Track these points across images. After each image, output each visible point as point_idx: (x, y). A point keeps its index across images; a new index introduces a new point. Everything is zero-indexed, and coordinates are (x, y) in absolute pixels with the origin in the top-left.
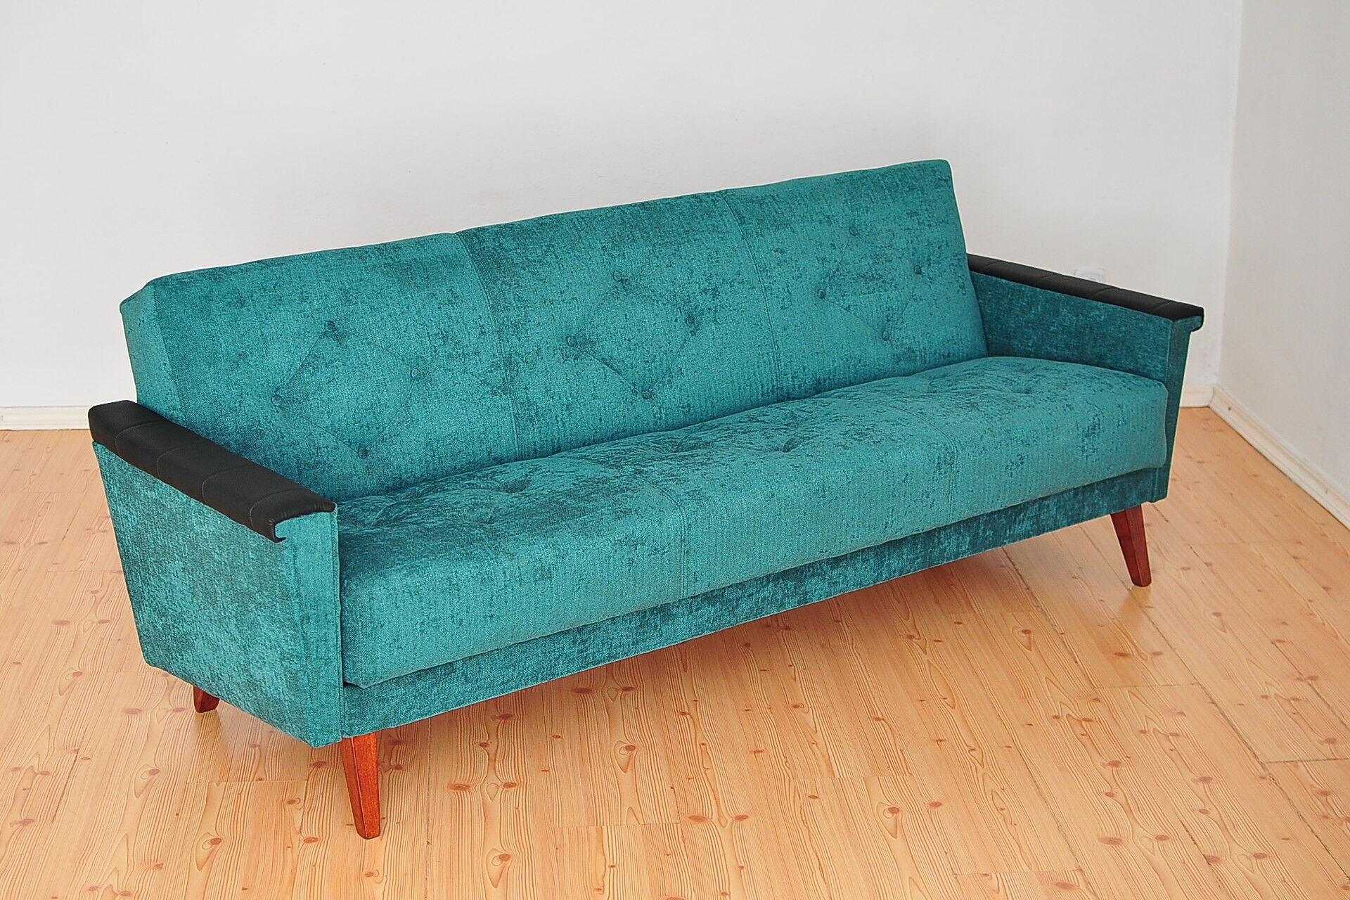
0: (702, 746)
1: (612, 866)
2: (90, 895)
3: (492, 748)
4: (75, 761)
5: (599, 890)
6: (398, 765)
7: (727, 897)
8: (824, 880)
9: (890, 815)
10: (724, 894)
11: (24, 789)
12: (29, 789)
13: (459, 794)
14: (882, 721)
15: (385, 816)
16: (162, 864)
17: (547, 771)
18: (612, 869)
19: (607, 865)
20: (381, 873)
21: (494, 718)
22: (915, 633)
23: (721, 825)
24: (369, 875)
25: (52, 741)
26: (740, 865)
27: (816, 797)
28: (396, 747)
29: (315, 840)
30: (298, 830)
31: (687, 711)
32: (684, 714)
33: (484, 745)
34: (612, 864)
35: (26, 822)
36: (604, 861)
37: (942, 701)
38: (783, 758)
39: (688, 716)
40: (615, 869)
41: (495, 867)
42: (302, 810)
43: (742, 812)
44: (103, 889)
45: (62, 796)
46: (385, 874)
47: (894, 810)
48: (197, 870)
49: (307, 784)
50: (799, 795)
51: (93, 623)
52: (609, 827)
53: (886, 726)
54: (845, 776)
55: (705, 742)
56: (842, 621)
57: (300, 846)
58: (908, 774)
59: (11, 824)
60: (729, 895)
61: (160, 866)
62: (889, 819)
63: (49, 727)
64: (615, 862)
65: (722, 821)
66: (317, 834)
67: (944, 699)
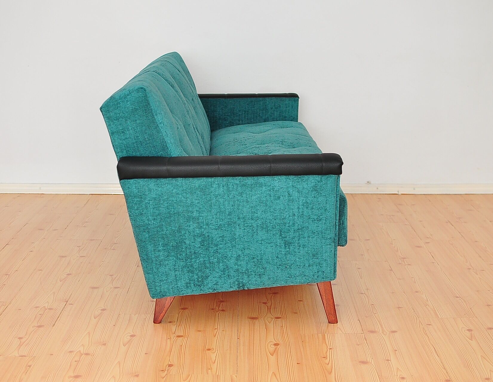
0: (372, 305)
1: (331, 349)
2: (69, 354)
3: (269, 304)
4: (66, 305)
5: (324, 358)
6: (223, 310)
7: (390, 361)
8: (438, 356)
9: (468, 332)
10: (388, 360)
11: (40, 315)
12: (43, 315)
13: (253, 320)
14: (460, 298)
15: (217, 328)
16: (106, 344)
17: (296, 313)
18: (330, 350)
19: (328, 348)
20: (215, 350)
21: (269, 294)
22: (470, 267)
23: (384, 334)
24: (209, 350)
25: (55, 297)
26: (395, 349)
27: (431, 325)
28: (222, 303)
29: (182, 336)
30: (173, 332)
31: (363, 292)
32: (362, 293)
33: (265, 303)
34: (330, 348)
35: (40, 326)
36: (326, 347)
37: (488, 291)
38: (412, 310)
39: (364, 294)
40: (332, 350)
41: (272, 348)
42: (176, 325)
43: (394, 329)
44: (76, 352)
45: (58, 318)
46: (217, 350)
47: (470, 330)
48: (123, 347)
49: (178, 316)
50: (422, 324)
51: (78, 257)
52: (328, 334)
53: (461, 299)
54: (444, 317)
55: (373, 304)
56: (435, 263)
57: (174, 338)
58: (475, 317)
59: (32, 327)
60: (391, 361)
61: (105, 344)
62: (468, 334)
63: (54, 293)
64: (332, 347)
65: (385, 333)
66: (183, 334)
67: (489, 291)
